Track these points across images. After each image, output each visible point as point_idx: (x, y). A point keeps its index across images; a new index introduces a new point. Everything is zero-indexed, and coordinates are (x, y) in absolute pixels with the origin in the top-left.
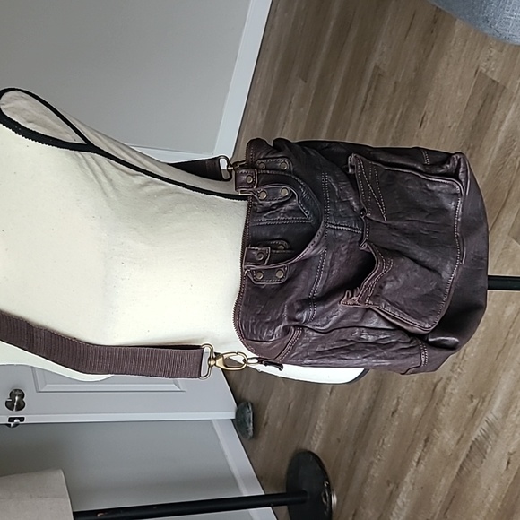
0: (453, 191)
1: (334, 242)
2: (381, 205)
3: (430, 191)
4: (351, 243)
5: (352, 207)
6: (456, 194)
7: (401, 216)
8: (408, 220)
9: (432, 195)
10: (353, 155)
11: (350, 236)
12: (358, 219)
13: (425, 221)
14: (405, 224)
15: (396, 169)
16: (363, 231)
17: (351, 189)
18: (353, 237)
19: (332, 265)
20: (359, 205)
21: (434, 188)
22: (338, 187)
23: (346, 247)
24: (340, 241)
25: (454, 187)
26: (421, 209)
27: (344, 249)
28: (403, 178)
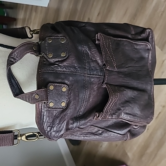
0: (147, 48)
1: (90, 84)
2: (114, 61)
3: (136, 49)
4: (99, 84)
5: (98, 64)
6: (148, 49)
7: (123, 65)
8: (127, 67)
9: (137, 51)
10: (99, 34)
11: (98, 80)
12: (102, 70)
13: (134, 66)
14: (126, 70)
15: (119, 39)
16: (104, 76)
17: (98, 53)
18: (100, 81)
19: (89, 97)
20: (102, 62)
21: (138, 47)
22: (91, 52)
23: (96, 86)
24: (93, 83)
25: (147, 46)
26: (132, 60)
27: (95, 88)
28: (123, 44)
